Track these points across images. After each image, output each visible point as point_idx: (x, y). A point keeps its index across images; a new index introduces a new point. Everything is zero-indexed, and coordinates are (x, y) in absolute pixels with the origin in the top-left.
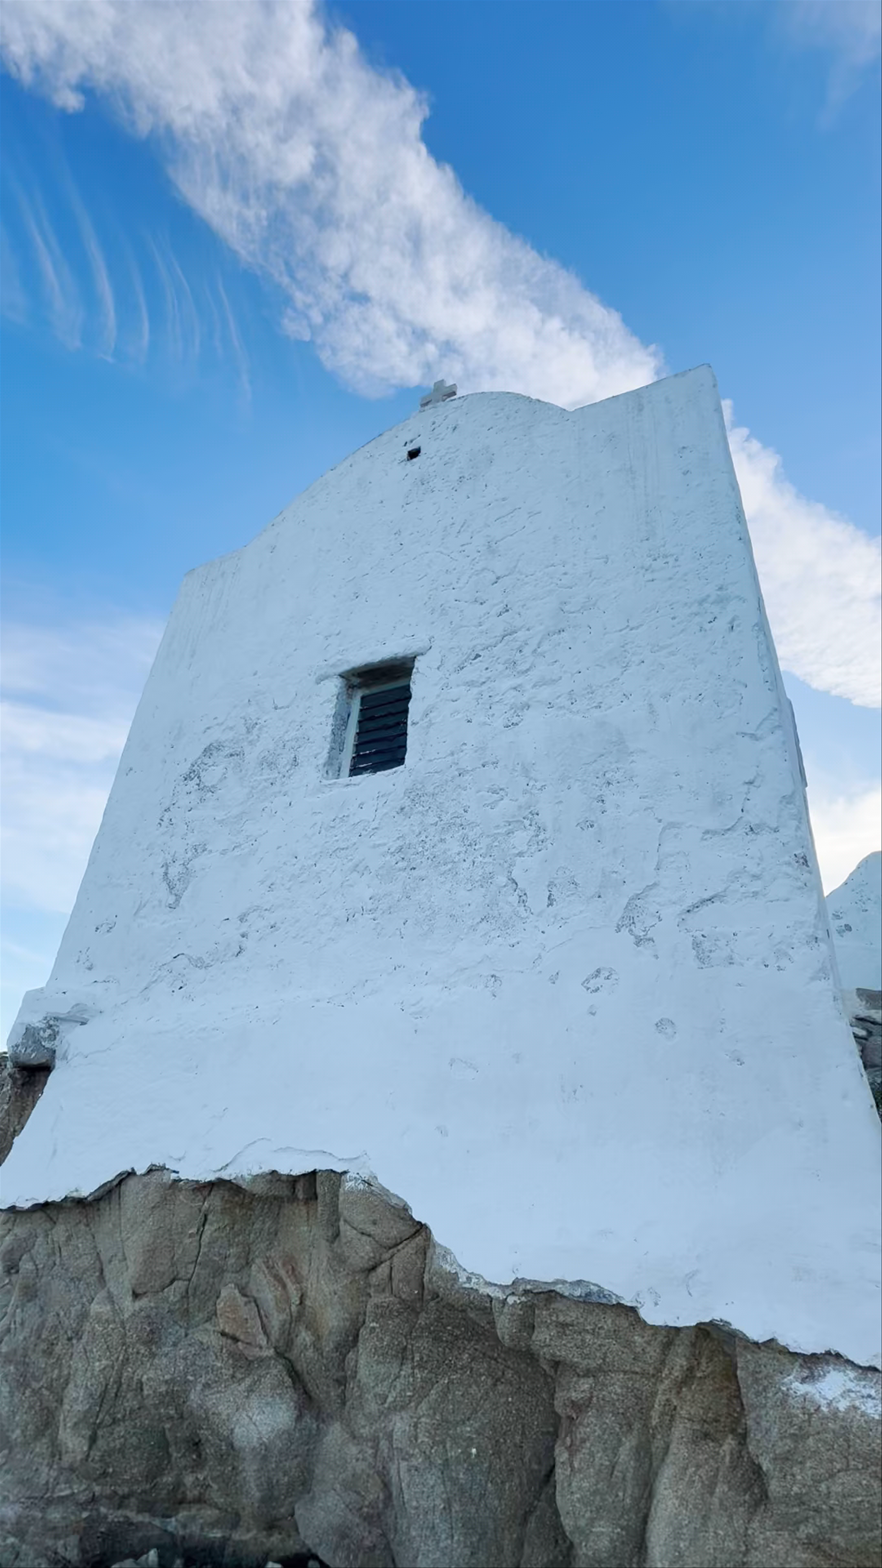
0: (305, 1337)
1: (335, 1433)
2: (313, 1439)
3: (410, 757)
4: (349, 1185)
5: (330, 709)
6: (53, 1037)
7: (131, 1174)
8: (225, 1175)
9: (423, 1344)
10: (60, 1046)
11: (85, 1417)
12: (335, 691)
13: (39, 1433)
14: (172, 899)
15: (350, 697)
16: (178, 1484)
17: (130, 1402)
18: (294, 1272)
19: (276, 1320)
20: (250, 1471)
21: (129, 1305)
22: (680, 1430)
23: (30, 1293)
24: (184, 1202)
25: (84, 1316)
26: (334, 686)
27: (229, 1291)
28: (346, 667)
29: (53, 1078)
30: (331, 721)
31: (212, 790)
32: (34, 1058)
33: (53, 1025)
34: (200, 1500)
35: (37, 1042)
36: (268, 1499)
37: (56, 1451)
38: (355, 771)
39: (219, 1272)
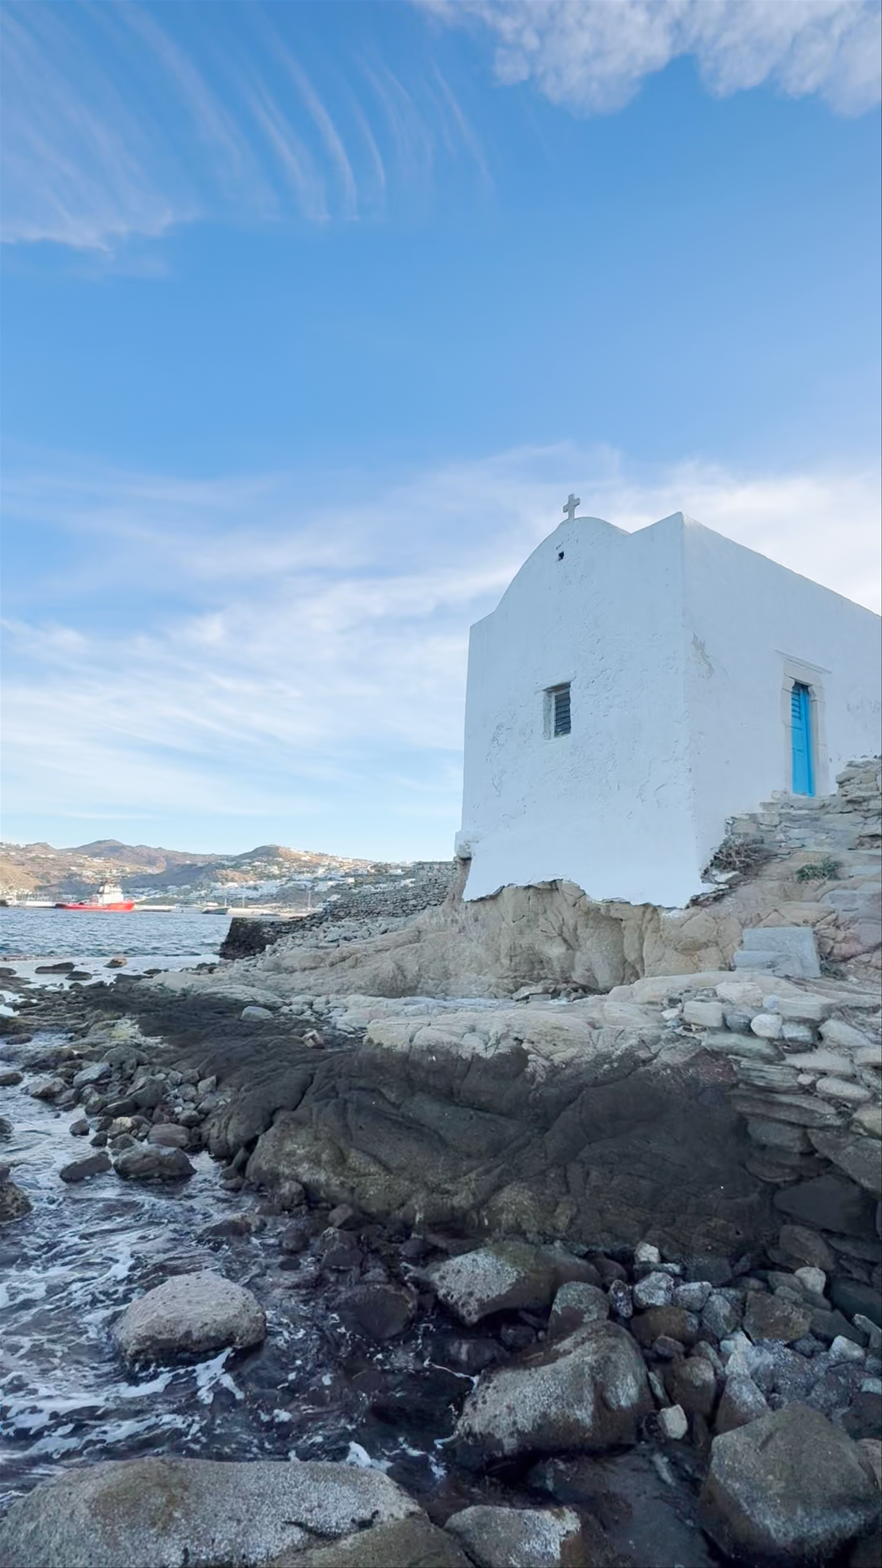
0: (565, 929)
1: (578, 954)
2: (573, 956)
3: (572, 730)
4: (564, 882)
5: (541, 707)
6: (469, 848)
7: (504, 887)
8: (530, 884)
9: (591, 923)
10: (472, 850)
11: (507, 954)
12: (542, 699)
13: (496, 962)
14: (498, 793)
15: (550, 697)
16: (539, 974)
17: (519, 950)
18: (560, 912)
19: (556, 926)
20: (555, 963)
21: (513, 924)
22: (649, 931)
23: (483, 926)
24: (522, 894)
25: (500, 929)
26: (542, 694)
27: (542, 920)
28: (545, 688)
29: (473, 862)
30: (542, 713)
31: (503, 745)
32: (466, 856)
33: (468, 844)
34: (546, 978)
35: (464, 850)
36: (563, 971)
37: (502, 965)
38: (557, 733)
39: (537, 914)
